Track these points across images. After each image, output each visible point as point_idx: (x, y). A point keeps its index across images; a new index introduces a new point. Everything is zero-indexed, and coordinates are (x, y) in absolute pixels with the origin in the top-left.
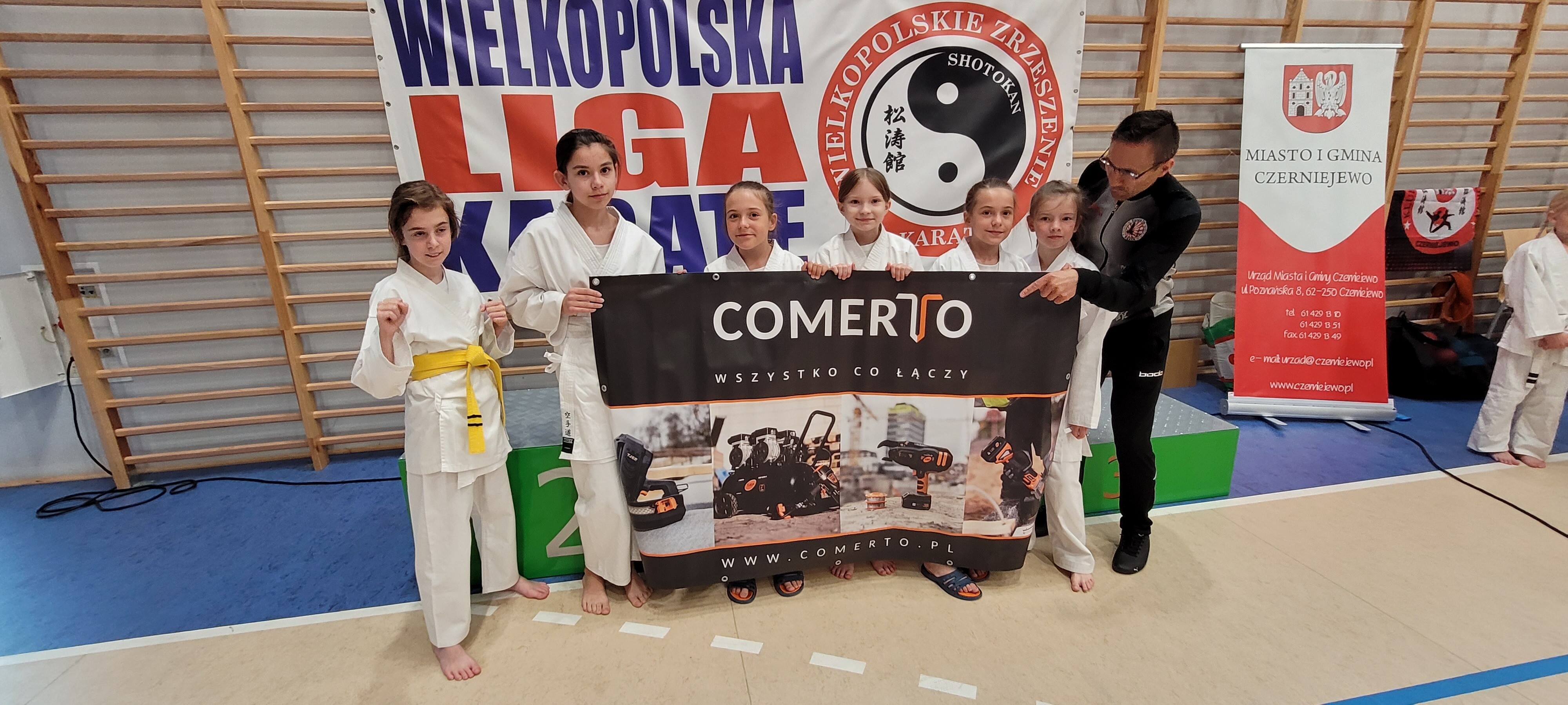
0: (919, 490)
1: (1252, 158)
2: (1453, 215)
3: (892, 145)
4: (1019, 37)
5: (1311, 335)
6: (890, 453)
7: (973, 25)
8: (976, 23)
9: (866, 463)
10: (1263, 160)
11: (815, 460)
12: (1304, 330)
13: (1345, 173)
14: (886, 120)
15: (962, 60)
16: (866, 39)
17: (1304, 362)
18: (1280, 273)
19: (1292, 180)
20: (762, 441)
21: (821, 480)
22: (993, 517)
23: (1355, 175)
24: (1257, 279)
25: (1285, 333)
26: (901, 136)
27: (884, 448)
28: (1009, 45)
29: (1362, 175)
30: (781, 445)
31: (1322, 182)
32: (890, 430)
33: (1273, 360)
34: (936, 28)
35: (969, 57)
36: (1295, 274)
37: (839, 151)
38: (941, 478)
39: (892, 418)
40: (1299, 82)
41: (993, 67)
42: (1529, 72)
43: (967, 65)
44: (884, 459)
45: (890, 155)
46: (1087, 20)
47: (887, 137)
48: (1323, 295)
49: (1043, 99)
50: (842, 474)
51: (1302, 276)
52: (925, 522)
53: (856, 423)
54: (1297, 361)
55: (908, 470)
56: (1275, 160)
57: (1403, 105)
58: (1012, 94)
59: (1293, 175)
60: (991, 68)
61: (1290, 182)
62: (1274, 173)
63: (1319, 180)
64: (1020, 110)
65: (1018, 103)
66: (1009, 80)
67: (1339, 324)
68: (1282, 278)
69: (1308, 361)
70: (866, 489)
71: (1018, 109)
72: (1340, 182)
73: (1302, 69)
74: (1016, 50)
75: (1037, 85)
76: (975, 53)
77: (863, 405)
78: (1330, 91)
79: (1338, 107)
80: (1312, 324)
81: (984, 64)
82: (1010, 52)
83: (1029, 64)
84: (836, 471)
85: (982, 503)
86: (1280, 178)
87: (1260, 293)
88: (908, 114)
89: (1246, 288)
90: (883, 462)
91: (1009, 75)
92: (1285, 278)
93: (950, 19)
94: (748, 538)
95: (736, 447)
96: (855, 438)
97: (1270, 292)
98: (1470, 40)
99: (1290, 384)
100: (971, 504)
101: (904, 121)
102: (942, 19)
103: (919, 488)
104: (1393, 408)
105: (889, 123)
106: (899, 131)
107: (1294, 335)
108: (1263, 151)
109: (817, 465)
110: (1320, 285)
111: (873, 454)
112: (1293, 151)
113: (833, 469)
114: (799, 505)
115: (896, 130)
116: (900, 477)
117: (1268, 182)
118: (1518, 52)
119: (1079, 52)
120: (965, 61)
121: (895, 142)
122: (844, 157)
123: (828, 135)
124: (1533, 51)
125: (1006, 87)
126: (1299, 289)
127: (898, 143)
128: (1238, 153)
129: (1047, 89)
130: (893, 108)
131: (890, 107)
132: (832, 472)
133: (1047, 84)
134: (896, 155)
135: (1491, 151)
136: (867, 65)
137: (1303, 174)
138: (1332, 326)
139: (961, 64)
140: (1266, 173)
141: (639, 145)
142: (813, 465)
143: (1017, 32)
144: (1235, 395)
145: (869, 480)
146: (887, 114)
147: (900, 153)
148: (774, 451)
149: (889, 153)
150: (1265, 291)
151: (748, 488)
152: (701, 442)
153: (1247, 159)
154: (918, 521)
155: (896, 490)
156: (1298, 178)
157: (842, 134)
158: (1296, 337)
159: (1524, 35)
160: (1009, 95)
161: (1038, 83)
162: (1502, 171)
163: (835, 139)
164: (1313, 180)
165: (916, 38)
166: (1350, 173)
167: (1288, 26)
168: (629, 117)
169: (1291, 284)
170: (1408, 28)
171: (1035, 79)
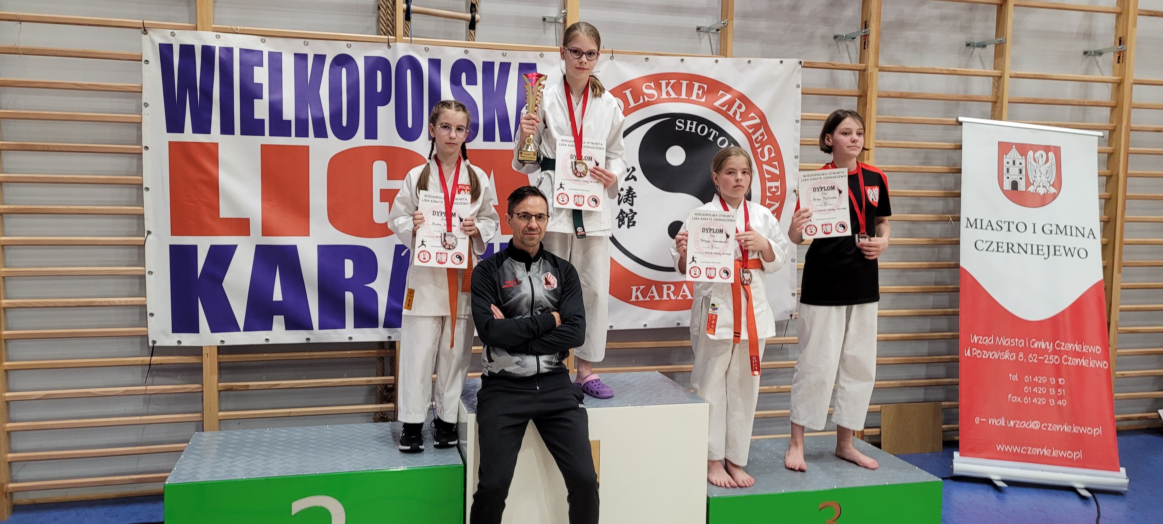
1: (971, 226)
3: (624, 202)
4: (740, 107)
5: (1035, 400)
7: (698, 94)
8: (700, 92)
10: (981, 228)
12: (1028, 395)
13: (1059, 246)
15: (688, 125)
17: (1030, 426)
18: (1002, 338)
23: (1069, 248)
24: (980, 342)
25: (1009, 396)
26: (632, 195)
28: (731, 113)
31: (1038, 254)
33: (999, 423)
34: (664, 96)
35: (695, 123)
36: (1017, 340)
40: (1012, 158)
41: (717, 133)
43: (693, 131)
45: (622, 212)
46: (803, 92)
47: (620, 194)
48: (1046, 362)
49: (767, 163)
51: (1023, 343)
54: (1023, 424)
56: (993, 229)
59: (1010, 246)
60: (716, 133)
61: (1008, 251)
62: (992, 242)
63: (1035, 252)
67: (1063, 390)
68: (1004, 343)
69: (1034, 425)
72: (1055, 255)
73: (1014, 147)
74: (738, 117)
75: (759, 150)
76: (700, 120)
78: (1041, 169)
79: (1049, 185)
80: (1035, 390)
81: (709, 130)
82: (732, 120)
83: (751, 131)
86: (998, 247)
87: (983, 357)
88: (639, 173)
89: (969, 352)
91: (732, 140)
92: (1006, 343)
93: (677, 88)
97: (993, 355)
99: (1016, 448)
101: (635, 179)
102: (669, 89)
104: (1125, 476)
106: (630, 189)
107: (1019, 400)
108: (982, 220)
110: (1041, 352)
112: (1009, 222)
115: (628, 188)
117: (987, 250)
119: (797, 121)
120: (691, 127)
121: (627, 199)
126: (1021, 355)
127: (630, 201)
129: (770, 155)
133: (769, 150)
134: (628, 212)
137: (1019, 245)
138: (1057, 392)
139: (688, 130)
140: (984, 242)
141: (386, 195)
143: (738, 102)
144: (960, 455)
147: (631, 210)
149: (622, 210)
150: (988, 354)
153: (967, 227)
156: (1015, 249)
158: (1021, 401)
161: (761, 149)
164: (1029, 251)
165: (646, 104)
166: (1063, 246)
167: (995, 102)
168: (380, 168)
169: (1015, 349)
170: (1113, 108)
171: (757, 145)
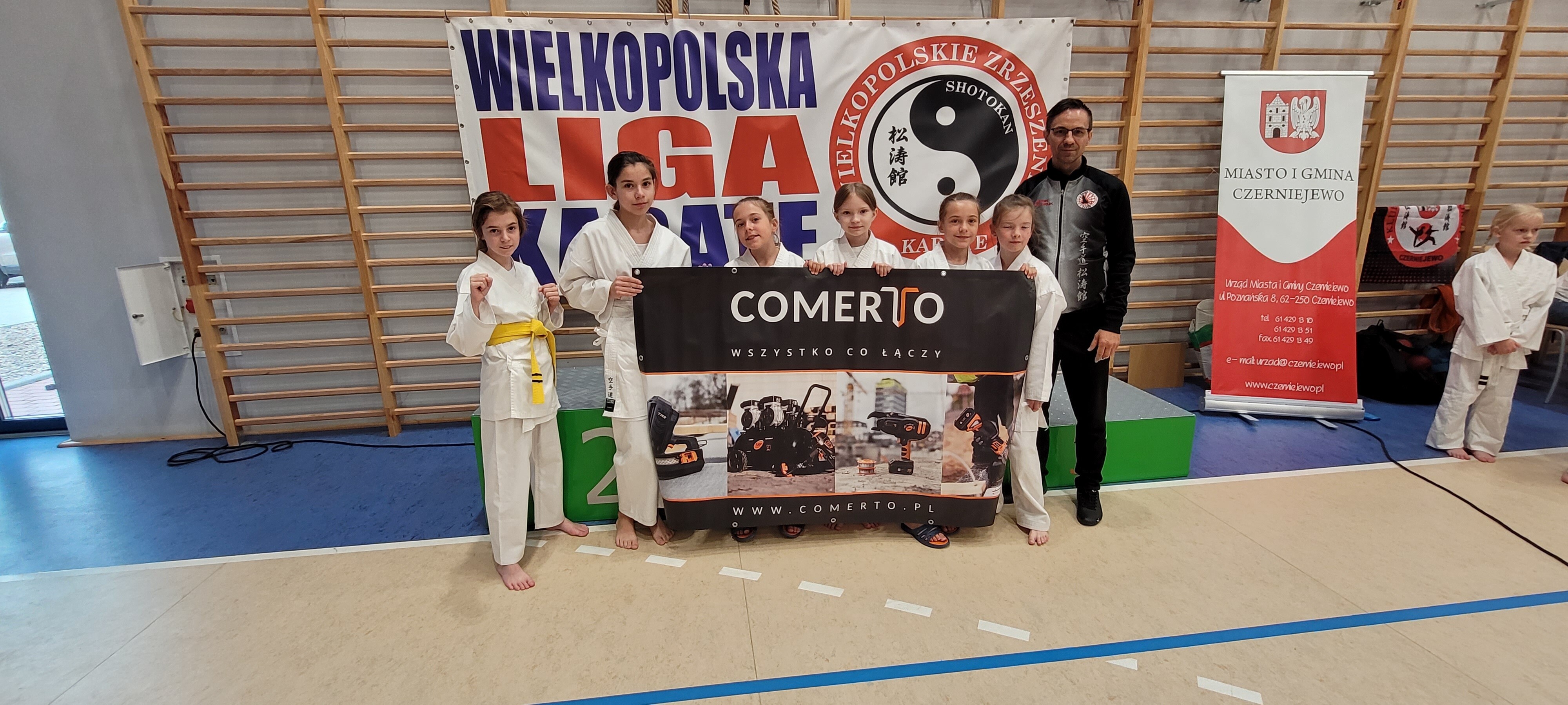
0: (903, 457)
1: (1231, 176)
2: (1438, 230)
3: (896, 161)
4: (1009, 66)
5: (1284, 340)
6: (878, 423)
7: (968, 56)
8: (971, 54)
9: (858, 433)
10: (1241, 177)
11: (814, 427)
12: (1277, 334)
13: (1318, 190)
14: (890, 139)
15: (959, 87)
16: (872, 69)
17: (1278, 364)
18: (1256, 282)
19: (1268, 196)
20: (768, 407)
21: (819, 444)
22: (966, 479)
23: (1327, 192)
24: (1234, 287)
25: (1260, 337)
26: (903, 154)
27: (873, 418)
28: (1000, 73)
29: (1334, 192)
30: (784, 412)
31: (1296, 198)
32: (878, 403)
33: (1248, 361)
34: (935, 59)
35: (965, 84)
36: (1270, 283)
37: (847, 167)
38: (921, 445)
39: (879, 392)
40: (1275, 106)
41: (987, 93)
42: (1509, 96)
43: (963, 91)
44: (873, 429)
45: (894, 171)
46: (1074, 50)
47: (891, 154)
48: (1296, 302)
49: (1033, 121)
50: (837, 442)
51: (1276, 285)
52: (908, 485)
53: (849, 397)
54: (1271, 362)
55: (894, 438)
56: (1252, 178)
57: (1381, 128)
58: (1004, 117)
59: (1269, 192)
60: (985, 93)
61: (1266, 198)
62: (1251, 190)
63: (1294, 196)
64: (1012, 130)
65: (1010, 125)
66: (1001, 104)
67: (1311, 329)
68: (1258, 287)
69: (1282, 363)
70: (858, 456)
71: (1010, 129)
72: (1313, 198)
73: (1278, 95)
74: (1007, 78)
75: (1027, 109)
76: (970, 81)
77: (855, 381)
78: (1305, 115)
79: (1311, 130)
80: (1285, 329)
81: (978, 90)
82: (1001, 79)
83: (1018, 90)
84: (832, 438)
85: (957, 468)
86: (1257, 194)
87: (1237, 300)
88: (910, 134)
89: (1223, 295)
90: (872, 432)
91: (1001, 99)
92: (1261, 286)
93: (948, 51)
94: (756, 491)
95: (747, 411)
96: (848, 410)
97: (1246, 299)
98: (1453, 67)
99: (1264, 384)
100: (947, 467)
101: (907, 140)
102: (940, 52)
103: (903, 454)
104: (1362, 407)
105: (893, 142)
106: (902, 149)
107: (1269, 339)
108: (1241, 169)
109: (815, 431)
110: (1294, 293)
111: (864, 425)
112: (1269, 169)
113: (829, 437)
114: (800, 466)
115: (899, 148)
116: (886, 445)
117: (1245, 198)
118: (1499, 77)
119: (1065, 79)
120: (961, 88)
121: (898, 159)
122: (852, 172)
123: (838, 153)
124: (1513, 76)
125: (998, 110)
126: (1274, 297)
127: (901, 160)
128: (1218, 171)
129: (1036, 112)
130: (897, 129)
131: (894, 128)
132: (828, 439)
133: (1036, 108)
134: (899, 170)
135: (1475, 170)
136: (874, 91)
137: (1278, 191)
138: (1304, 331)
139: (958, 90)
140: (1243, 190)
141: (672, 161)
142: (812, 431)
143: (1008, 62)
144: (1212, 393)
145: (861, 448)
146: (891, 134)
147: (902, 169)
148: (779, 417)
149: (893, 169)
150: (1242, 298)
151: (757, 447)
152: (718, 405)
153: (1226, 177)
154: (903, 485)
155: (884, 457)
156: (1274, 195)
157: (851, 152)
158: (1271, 341)
159: (1504, 61)
160: (1001, 117)
161: (1028, 107)
162: (1485, 189)
163: (844, 156)
164: (1288, 196)
165: (917, 68)
166: (1322, 190)
167: (1267, 54)
168: (665, 137)
169: (1266, 292)
170: (1386, 55)
171: (1025, 104)
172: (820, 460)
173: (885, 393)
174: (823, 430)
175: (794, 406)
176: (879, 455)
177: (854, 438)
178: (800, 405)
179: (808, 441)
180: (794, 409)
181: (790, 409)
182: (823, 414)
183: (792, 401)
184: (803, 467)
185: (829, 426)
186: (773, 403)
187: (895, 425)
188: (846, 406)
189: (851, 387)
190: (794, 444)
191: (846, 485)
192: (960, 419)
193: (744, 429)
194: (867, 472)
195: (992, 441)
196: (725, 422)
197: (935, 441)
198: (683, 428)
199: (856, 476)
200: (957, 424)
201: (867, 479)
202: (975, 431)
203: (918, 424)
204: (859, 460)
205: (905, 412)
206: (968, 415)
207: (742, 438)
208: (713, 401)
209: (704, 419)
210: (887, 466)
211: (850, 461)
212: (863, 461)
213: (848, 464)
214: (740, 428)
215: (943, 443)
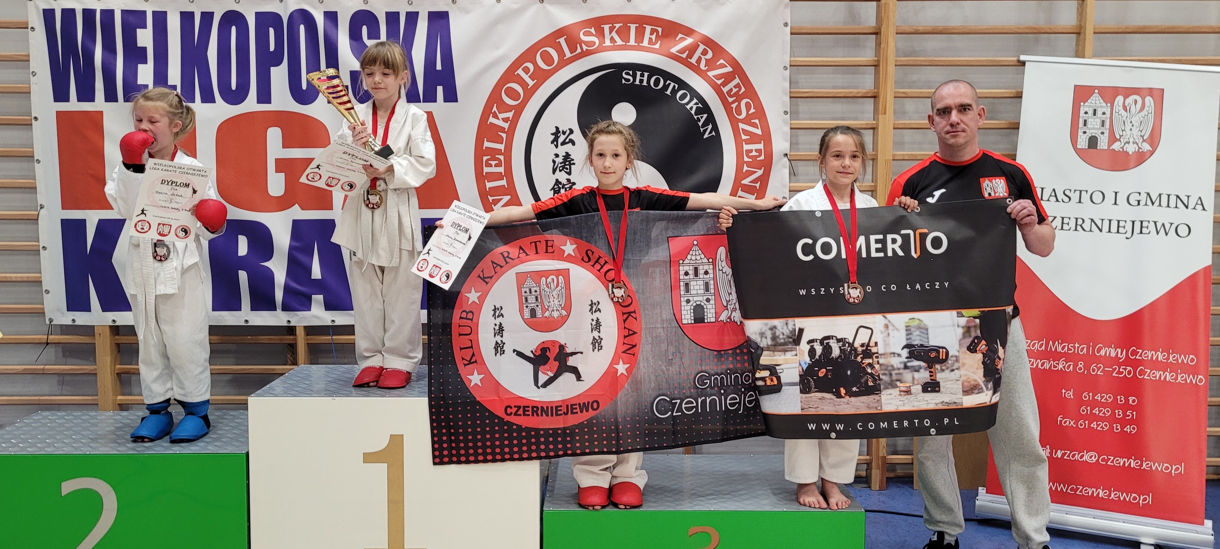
0: (932, 378)
6: (910, 353)
9: (896, 362)
11: (862, 359)
20: (828, 343)
21: (868, 372)
22: (979, 391)
27: (905, 349)
30: (840, 347)
32: (908, 337)
38: (944, 368)
39: (908, 329)
44: (907, 358)
50: (881, 370)
52: (938, 401)
53: (886, 334)
55: (923, 363)
70: (897, 380)
77: (889, 321)
79: (1142, 140)
84: (877, 367)
85: (972, 383)
90: (906, 360)
94: (822, 409)
95: (812, 346)
96: (886, 344)
100: (966, 384)
103: (931, 376)
109: (864, 362)
111: (899, 355)
113: (875, 366)
114: (854, 389)
116: (917, 370)
132: (874, 367)
142: (861, 362)
145: (899, 374)
148: (836, 352)
151: (821, 374)
152: (790, 342)
154: (934, 401)
155: (917, 380)
172: (870, 384)
173: (913, 330)
174: (870, 361)
175: (847, 343)
176: (913, 378)
177: (892, 366)
178: (851, 341)
179: (859, 370)
180: (847, 345)
181: (844, 345)
182: (869, 348)
183: (845, 339)
184: (857, 390)
185: (874, 357)
186: (831, 341)
187: (922, 354)
188: (885, 341)
189: (887, 326)
190: (849, 373)
191: (890, 404)
192: (971, 345)
193: (811, 360)
194: (906, 393)
195: (995, 359)
196: (796, 355)
197: (954, 363)
198: (765, 359)
199: (898, 397)
200: (969, 349)
201: (906, 399)
202: (983, 353)
203: (939, 351)
204: (898, 384)
205: (928, 342)
206: (976, 341)
207: (810, 367)
208: (787, 340)
209: (780, 353)
210: (920, 388)
211: (892, 385)
212: (901, 385)
213: (890, 387)
214: (808, 359)
215: (960, 364)
